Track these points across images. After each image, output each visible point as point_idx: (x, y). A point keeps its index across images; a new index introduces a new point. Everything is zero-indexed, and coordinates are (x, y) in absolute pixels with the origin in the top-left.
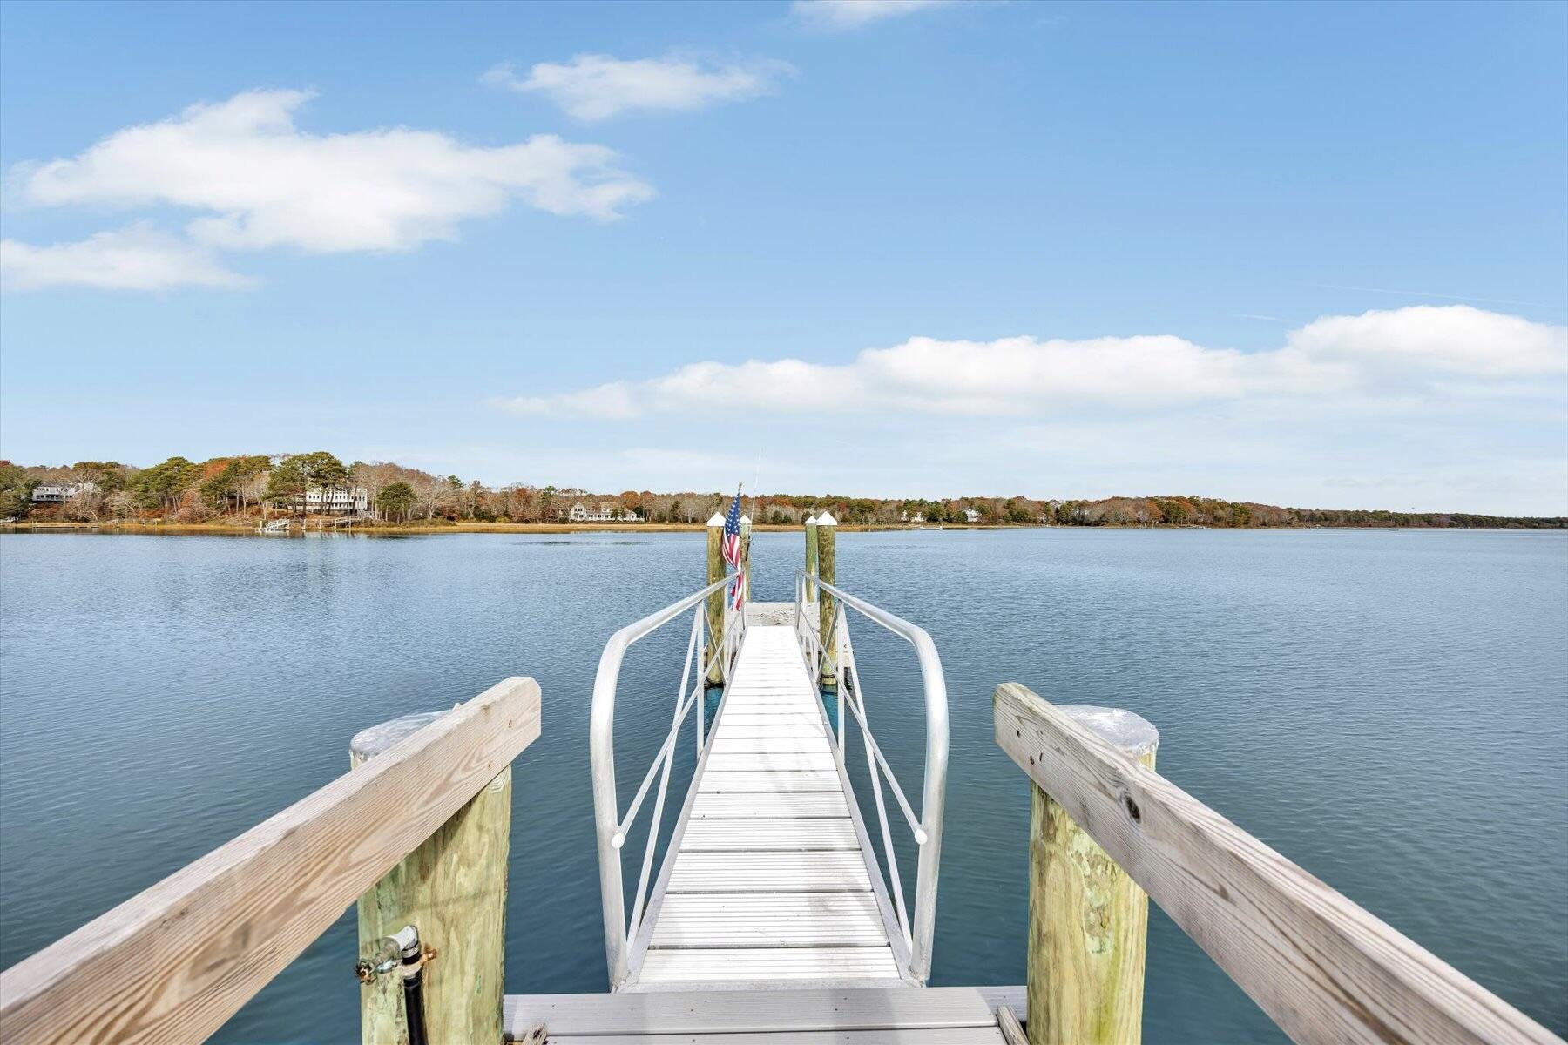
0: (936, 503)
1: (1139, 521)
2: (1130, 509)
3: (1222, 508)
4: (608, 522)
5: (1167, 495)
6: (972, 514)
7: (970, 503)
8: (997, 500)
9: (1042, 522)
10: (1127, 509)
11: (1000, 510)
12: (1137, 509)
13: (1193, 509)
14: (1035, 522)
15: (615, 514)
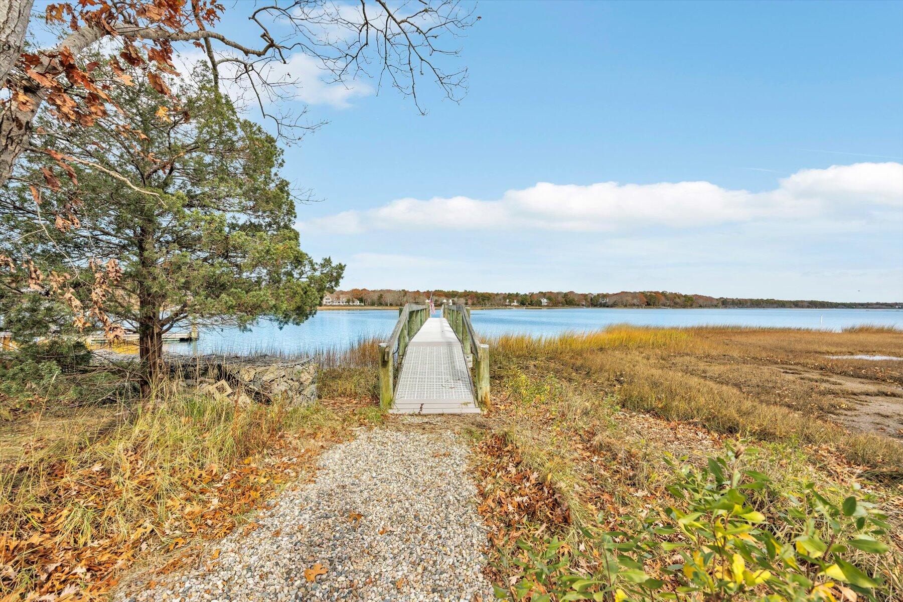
0: (526, 295)
1: (634, 305)
2: (629, 298)
3: (679, 298)
4: (345, 306)
5: (650, 290)
6: (544, 301)
7: (543, 295)
8: (558, 293)
9: (583, 305)
10: (628, 298)
11: (560, 299)
12: (633, 298)
13: (663, 298)
14: (578, 305)
15: (348, 301)
